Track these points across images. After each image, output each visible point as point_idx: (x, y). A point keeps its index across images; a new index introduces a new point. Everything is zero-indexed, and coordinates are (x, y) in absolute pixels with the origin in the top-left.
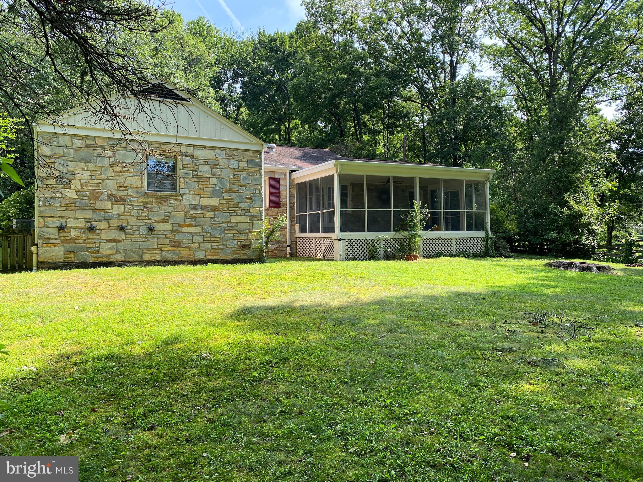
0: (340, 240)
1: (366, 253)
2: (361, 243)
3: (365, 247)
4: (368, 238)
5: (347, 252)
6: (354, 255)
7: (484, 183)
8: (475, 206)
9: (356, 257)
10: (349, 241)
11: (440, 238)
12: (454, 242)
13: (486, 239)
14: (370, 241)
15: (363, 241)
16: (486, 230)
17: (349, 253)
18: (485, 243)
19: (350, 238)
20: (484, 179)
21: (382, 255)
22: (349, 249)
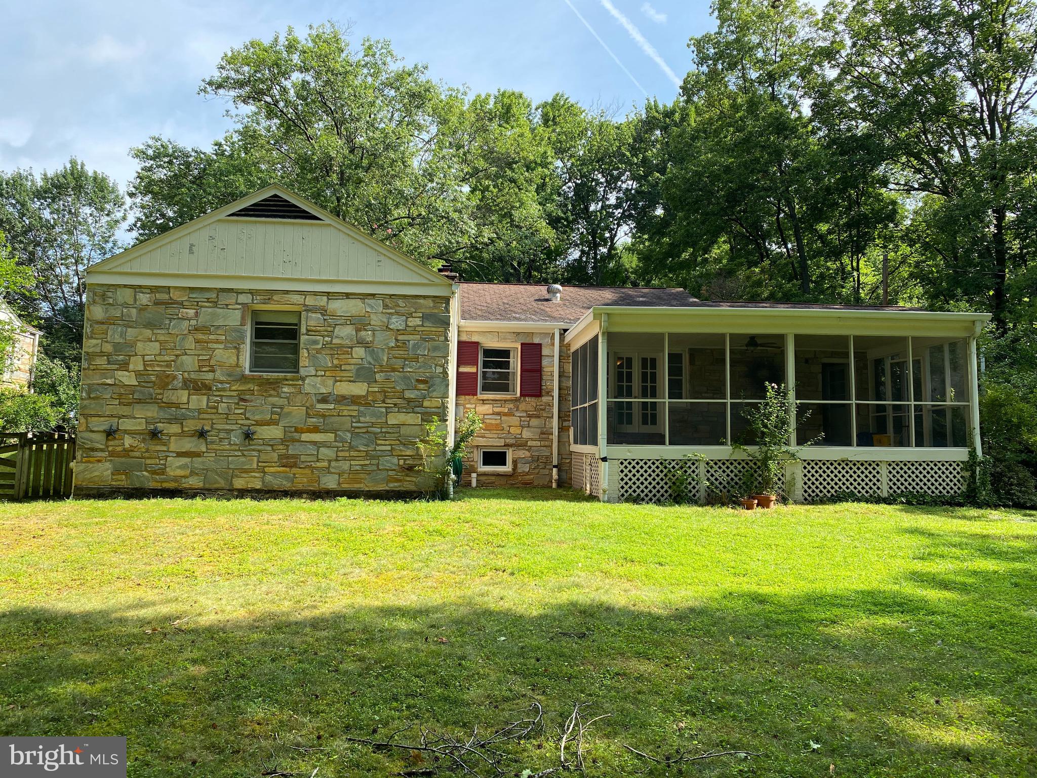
0: (604, 459)
1: (666, 487)
2: (653, 467)
3: (662, 475)
4: (669, 457)
5: (622, 483)
6: (638, 491)
7: (966, 342)
8: (951, 392)
9: (642, 495)
10: (626, 463)
11: (846, 462)
12: (884, 470)
13: (970, 465)
14: (673, 464)
15: (657, 463)
16: (971, 445)
17: (626, 487)
18: (967, 474)
19: (629, 456)
20: (964, 334)
21: (702, 494)
22: (626, 479)
